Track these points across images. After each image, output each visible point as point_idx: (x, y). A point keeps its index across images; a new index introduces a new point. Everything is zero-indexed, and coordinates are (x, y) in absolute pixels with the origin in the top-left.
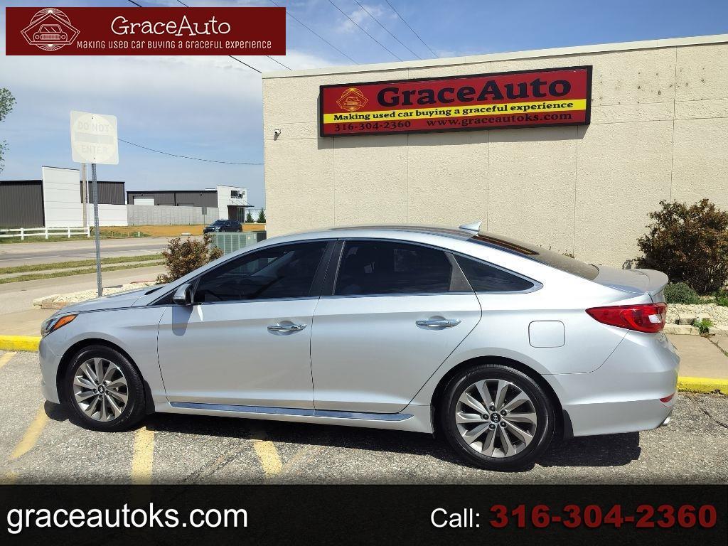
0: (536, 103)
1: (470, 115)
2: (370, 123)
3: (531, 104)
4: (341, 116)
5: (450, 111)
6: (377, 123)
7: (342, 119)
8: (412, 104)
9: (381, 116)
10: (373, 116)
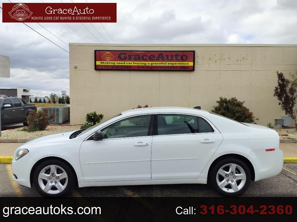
0: (177, 63)
1: (153, 65)
2: (115, 66)
4: (103, 62)
5: (146, 63)
6: (118, 66)
7: (104, 63)
8: (132, 60)
9: (120, 63)
10: (117, 63)
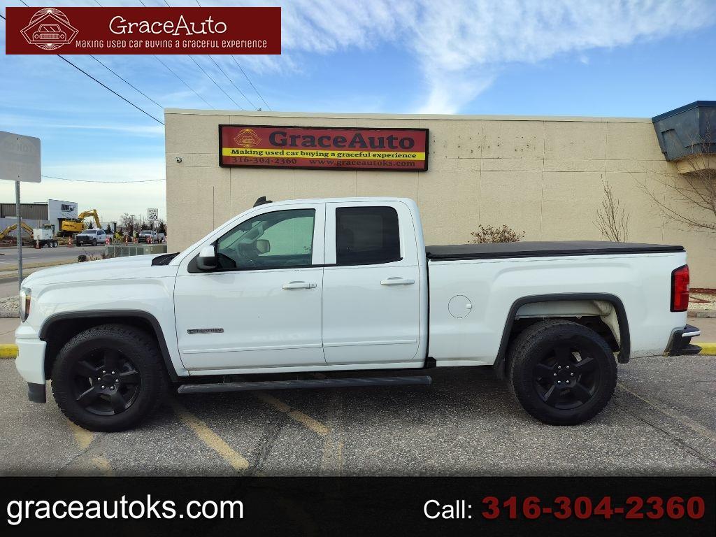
0: (391, 153)
1: (342, 158)
2: (263, 158)
3: (387, 153)
4: (237, 151)
5: (328, 154)
6: (269, 158)
7: (238, 153)
8: (296, 146)
9: (272, 153)
10: (266, 153)
